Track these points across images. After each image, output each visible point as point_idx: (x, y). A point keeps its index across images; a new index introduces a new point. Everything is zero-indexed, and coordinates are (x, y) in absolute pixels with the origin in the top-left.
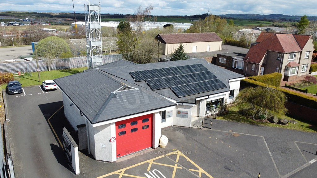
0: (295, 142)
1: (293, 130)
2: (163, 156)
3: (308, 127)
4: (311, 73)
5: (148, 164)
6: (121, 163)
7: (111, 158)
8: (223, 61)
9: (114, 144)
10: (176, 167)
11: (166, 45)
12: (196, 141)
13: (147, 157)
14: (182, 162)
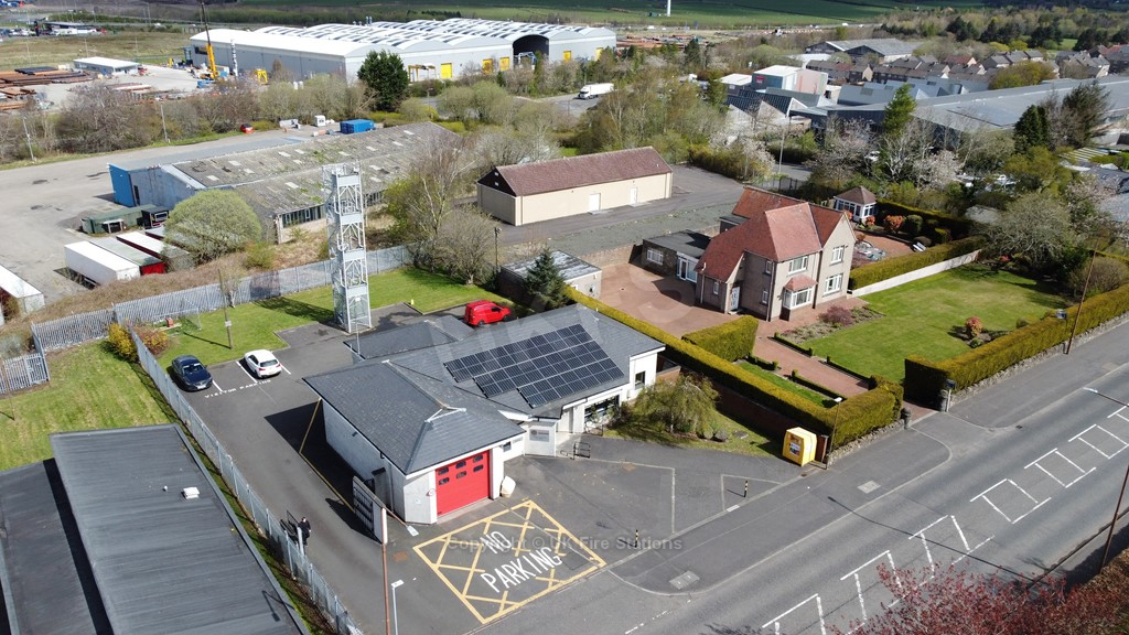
0: (722, 476)
1: (731, 454)
2: (507, 511)
3: (761, 446)
4: (854, 292)
5: (485, 524)
6: (445, 524)
7: (429, 518)
8: (655, 256)
9: (433, 500)
10: (525, 527)
11: (518, 199)
12: (560, 482)
13: (482, 514)
14: (536, 517)
